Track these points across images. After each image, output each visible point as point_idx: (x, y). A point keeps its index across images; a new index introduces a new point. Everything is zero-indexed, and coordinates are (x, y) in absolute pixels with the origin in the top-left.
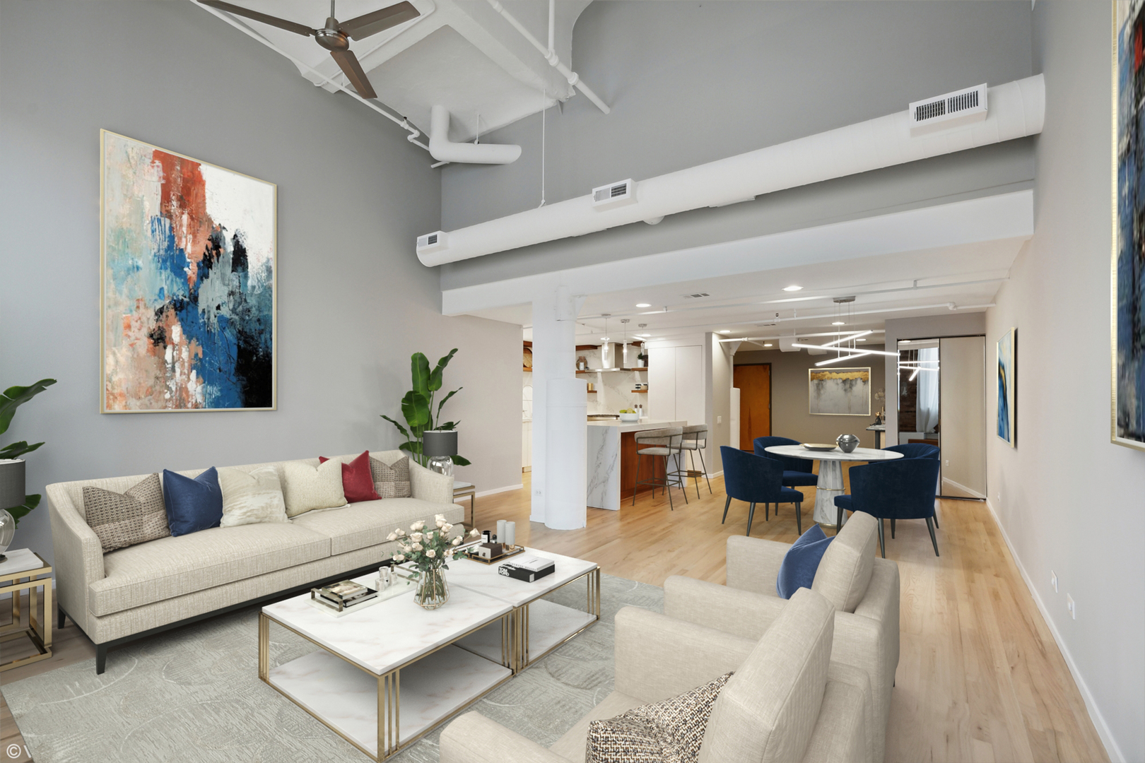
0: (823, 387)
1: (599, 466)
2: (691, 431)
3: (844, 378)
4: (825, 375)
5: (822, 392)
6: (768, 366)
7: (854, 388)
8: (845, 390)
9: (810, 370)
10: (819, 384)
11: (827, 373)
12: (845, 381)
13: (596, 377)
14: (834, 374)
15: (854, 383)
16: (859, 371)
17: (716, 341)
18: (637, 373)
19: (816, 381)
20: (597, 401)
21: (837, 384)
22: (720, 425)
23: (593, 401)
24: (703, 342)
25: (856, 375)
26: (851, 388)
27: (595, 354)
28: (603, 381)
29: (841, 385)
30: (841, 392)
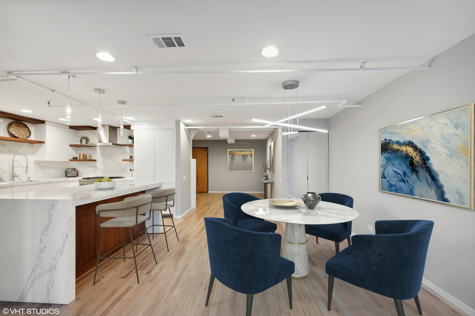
0: (234, 158)
1: (43, 251)
2: (162, 196)
3: (243, 154)
4: (235, 153)
5: (234, 161)
6: (206, 149)
7: (247, 159)
8: (243, 160)
9: (228, 150)
10: (232, 157)
11: (236, 152)
12: (243, 156)
13: (95, 150)
14: (239, 152)
15: (247, 156)
16: (249, 151)
17: (182, 128)
18: (127, 148)
19: (231, 156)
20: (96, 167)
21: (240, 157)
22: (185, 182)
23: (93, 167)
24: (174, 126)
25: (248, 153)
26: (246, 159)
27: (94, 133)
28: (101, 153)
29: (242, 158)
30: (242, 161)
